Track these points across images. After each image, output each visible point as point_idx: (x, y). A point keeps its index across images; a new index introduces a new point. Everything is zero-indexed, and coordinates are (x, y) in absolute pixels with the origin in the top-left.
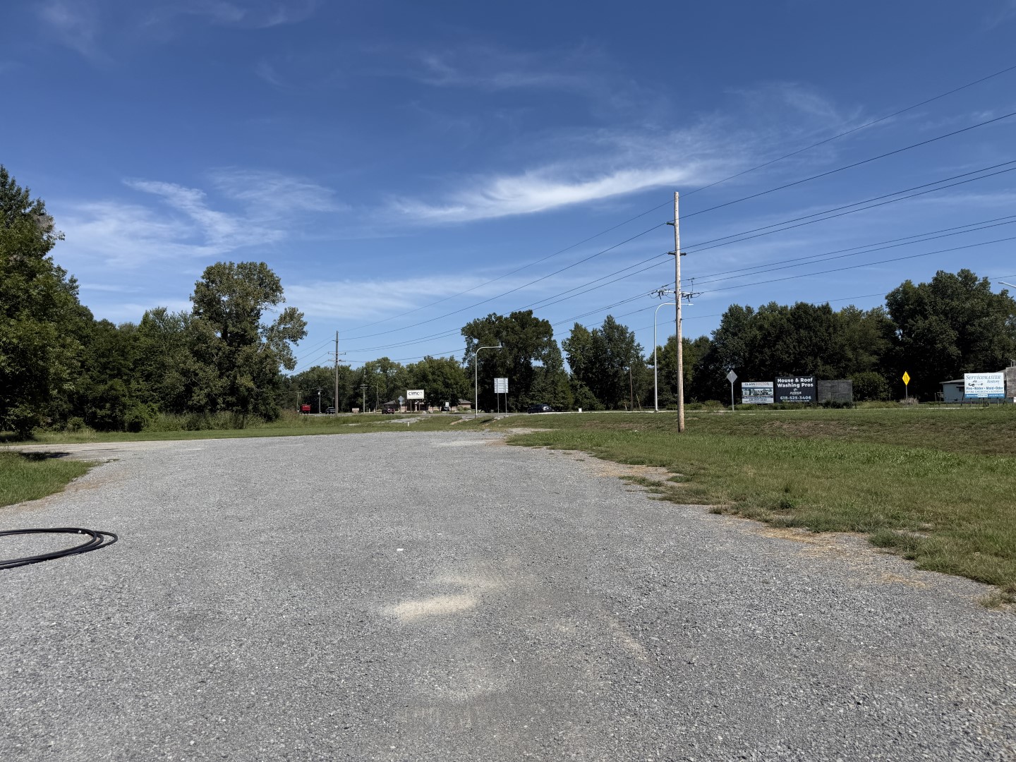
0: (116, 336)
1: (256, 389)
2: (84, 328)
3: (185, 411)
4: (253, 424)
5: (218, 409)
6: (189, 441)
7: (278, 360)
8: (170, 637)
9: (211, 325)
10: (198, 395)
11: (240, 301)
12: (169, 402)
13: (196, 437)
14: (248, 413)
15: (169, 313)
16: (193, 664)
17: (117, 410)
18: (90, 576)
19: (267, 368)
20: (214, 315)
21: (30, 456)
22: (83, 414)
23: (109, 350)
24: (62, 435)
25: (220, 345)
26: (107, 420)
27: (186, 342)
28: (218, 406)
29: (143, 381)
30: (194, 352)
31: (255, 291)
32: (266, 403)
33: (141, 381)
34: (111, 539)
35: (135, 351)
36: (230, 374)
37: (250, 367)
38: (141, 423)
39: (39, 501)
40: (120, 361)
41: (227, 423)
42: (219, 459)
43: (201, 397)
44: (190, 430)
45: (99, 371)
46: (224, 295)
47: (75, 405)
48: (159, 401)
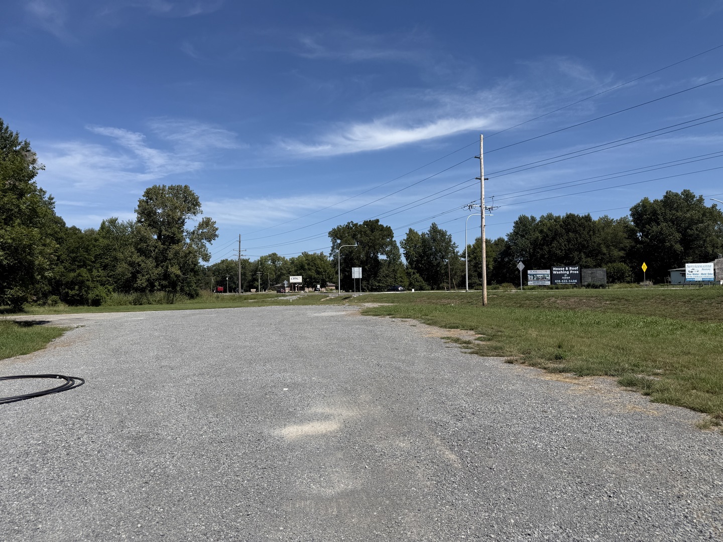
0: (82, 238)
1: (182, 276)
2: (59, 232)
3: (132, 292)
4: (180, 301)
5: (155, 290)
6: (135, 313)
7: (198, 255)
8: (122, 451)
9: (150, 230)
10: (141, 280)
11: (170, 213)
12: (120, 285)
13: (140, 310)
14: (176, 293)
15: (120, 221)
16: (139, 470)
17: (83, 291)
18: (65, 409)
19: (190, 261)
20: (152, 223)
21: (22, 323)
22: (59, 294)
23: (77, 248)
24: (43, 309)
25: (157, 244)
26: (76, 297)
27: (132, 242)
28: (156, 288)
29: (102, 270)
30: (138, 250)
31: (181, 206)
32: (189, 285)
33: (100, 271)
34: (80, 382)
35: (96, 248)
36: (164, 265)
37: (178, 260)
38: (100, 299)
39: (28, 356)
40: (85, 256)
41: (161, 300)
42: (156, 325)
43: (143, 281)
44: (136, 305)
45: (70, 263)
46: (159, 209)
47: (52, 287)
48: (113, 284)
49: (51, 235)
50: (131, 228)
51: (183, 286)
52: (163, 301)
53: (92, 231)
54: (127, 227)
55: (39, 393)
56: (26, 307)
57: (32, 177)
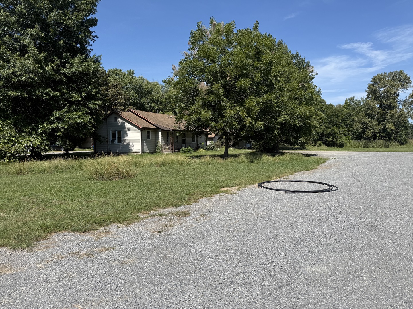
0: (334, 110)
1: (395, 130)
2: (323, 107)
3: (362, 140)
4: (394, 146)
5: (377, 139)
6: (364, 152)
7: (408, 116)
8: (362, 231)
9: (375, 102)
10: (368, 133)
11: (389, 90)
12: (355, 136)
13: (367, 151)
14: (391, 141)
15: (356, 98)
16: (372, 245)
17: (335, 139)
18: (329, 201)
19: (402, 120)
20: (376, 98)
21: (306, 155)
22: (322, 140)
23: (332, 115)
24: (315, 148)
25: (379, 111)
26: (331, 142)
27: (363, 110)
28: (377, 138)
29: (345, 127)
30: (367, 115)
31: (397, 84)
32: (401, 136)
33: (344, 127)
34: (336, 188)
35: (342, 115)
36: (383, 123)
37: (393, 120)
38: (344, 144)
39: (309, 171)
40: (336, 120)
41: (381, 145)
42: (378, 160)
43: (369, 133)
44: (364, 148)
45: (328, 124)
46: (381, 88)
47: (319, 137)
48: (351, 135)
49: (319, 109)
50: (363, 102)
51: (396, 137)
52: (382, 146)
53: (340, 106)
54: (361, 101)
55: (316, 191)
56: (307, 147)
57: (312, 80)
